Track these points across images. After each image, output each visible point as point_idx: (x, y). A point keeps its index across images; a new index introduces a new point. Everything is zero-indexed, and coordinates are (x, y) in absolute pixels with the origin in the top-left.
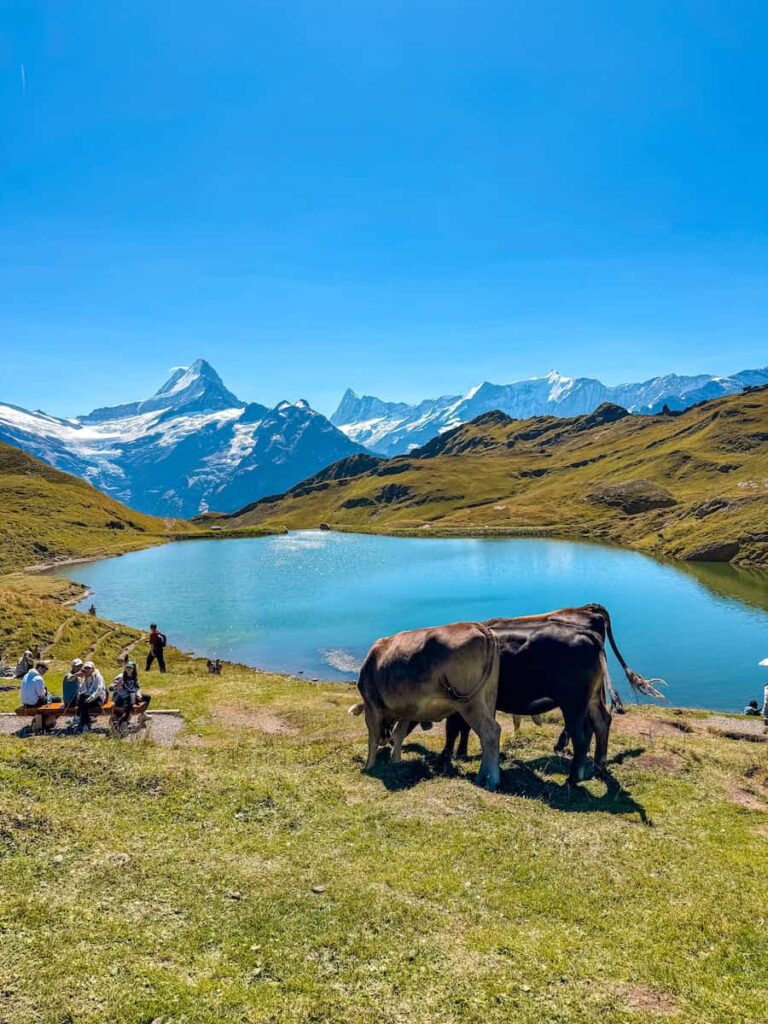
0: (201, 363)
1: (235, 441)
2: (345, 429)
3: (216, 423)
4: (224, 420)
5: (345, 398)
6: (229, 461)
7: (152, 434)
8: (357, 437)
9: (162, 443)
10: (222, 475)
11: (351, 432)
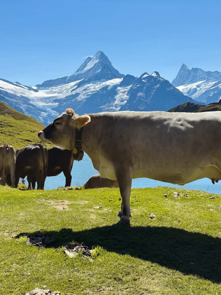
0: (100, 53)
1: (117, 97)
2: (181, 88)
3: (108, 86)
4: (112, 85)
5: (181, 70)
6: (114, 108)
7: (74, 94)
8: (188, 93)
9: (79, 99)
11: (184, 90)
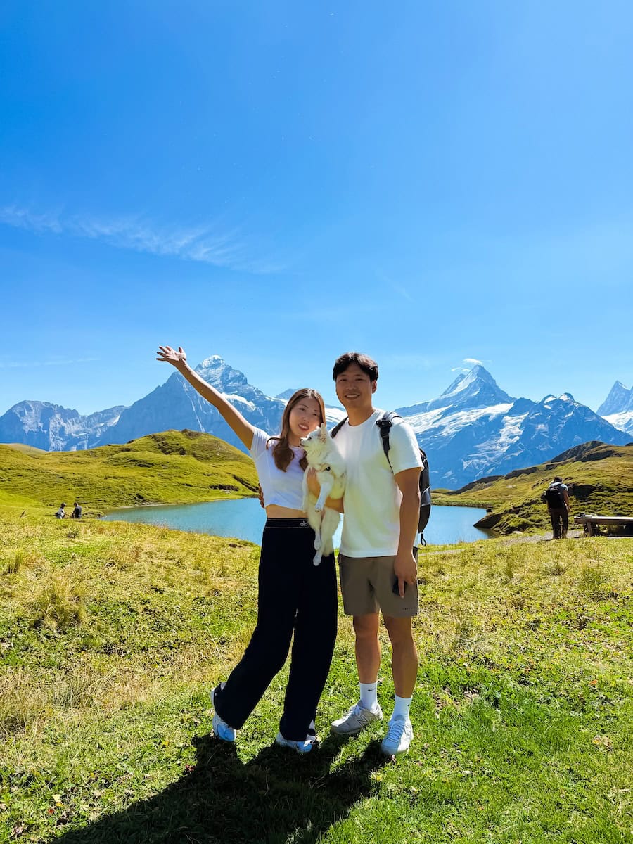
0: (478, 368)
1: (504, 431)
2: (613, 419)
3: (488, 416)
4: (495, 413)
5: (613, 390)
6: (498, 448)
7: (437, 426)
9: (443, 434)
10: (492, 459)
11: (620, 420)
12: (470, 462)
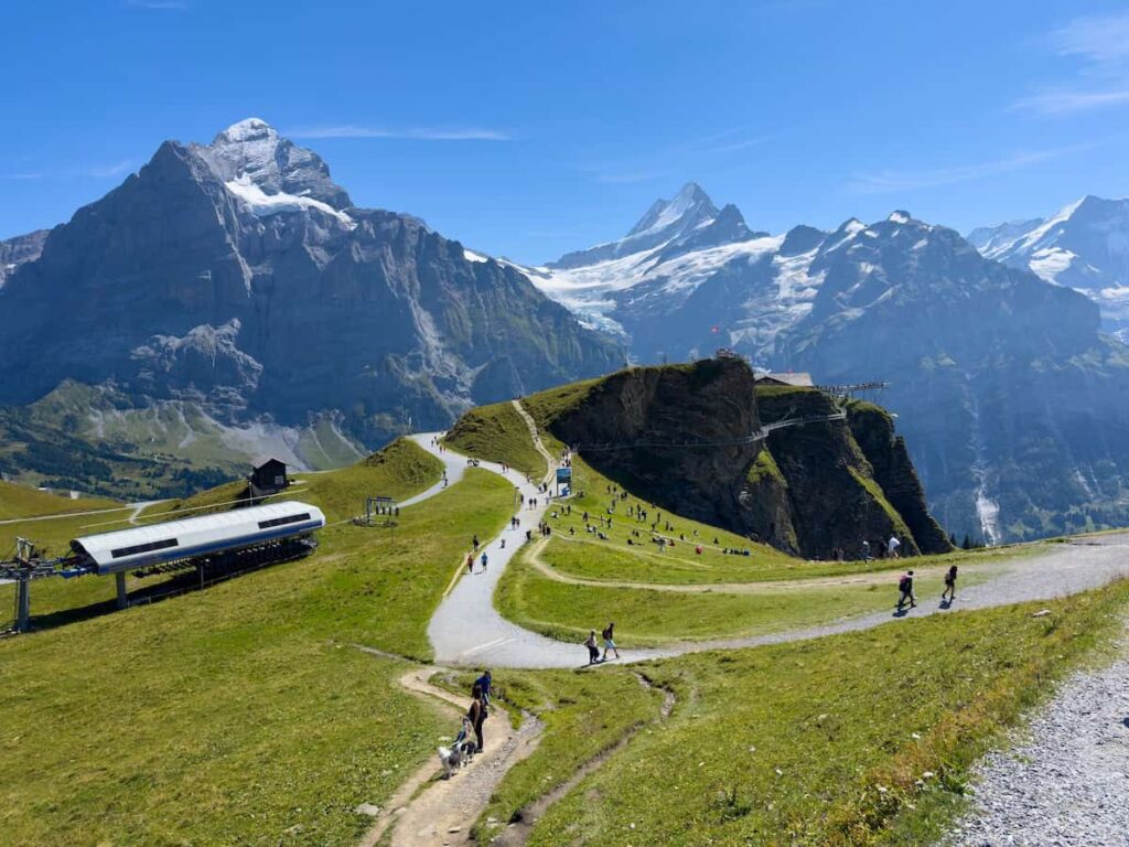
0: (693, 187)
4: (757, 252)
12: (742, 333)
